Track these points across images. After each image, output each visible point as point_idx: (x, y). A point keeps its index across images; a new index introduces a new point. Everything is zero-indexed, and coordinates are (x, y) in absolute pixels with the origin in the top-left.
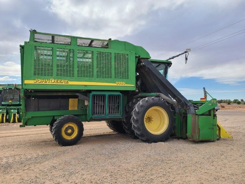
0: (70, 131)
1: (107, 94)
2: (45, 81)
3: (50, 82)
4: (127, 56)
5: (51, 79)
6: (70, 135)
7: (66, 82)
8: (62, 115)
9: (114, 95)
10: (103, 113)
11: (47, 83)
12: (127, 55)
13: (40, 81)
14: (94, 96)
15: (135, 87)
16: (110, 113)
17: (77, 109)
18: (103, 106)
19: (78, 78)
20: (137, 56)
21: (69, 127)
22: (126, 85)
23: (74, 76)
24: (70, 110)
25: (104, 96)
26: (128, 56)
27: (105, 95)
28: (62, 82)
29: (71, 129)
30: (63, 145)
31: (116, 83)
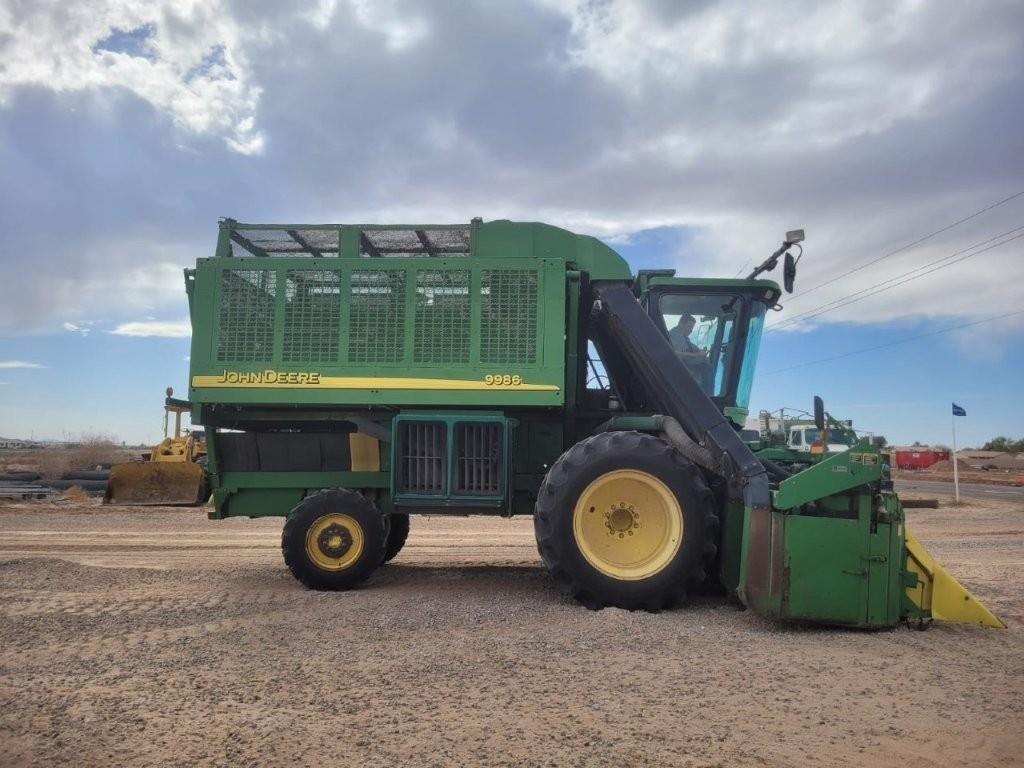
0: (336, 542)
1: (451, 419)
2: (248, 377)
3: (265, 379)
4: (531, 279)
5: (267, 372)
6: (337, 554)
7: (310, 381)
8: (317, 486)
9: (479, 425)
10: (439, 487)
11: (256, 385)
12: (534, 272)
13: (234, 378)
14: (404, 426)
15: (562, 393)
16: (462, 486)
17: (377, 469)
18: (439, 462)
19: (352, 363)
20: (576, 273)
21: (334, 527)
22: (524, 387)
23: (336, 360)
24: (354, 472)
25: (441, 426)
26: (536, 277)
27: (444, 422)
28: (299, 379)
29: (342, 536)
30: (311, 587)
31: (484, 380)
